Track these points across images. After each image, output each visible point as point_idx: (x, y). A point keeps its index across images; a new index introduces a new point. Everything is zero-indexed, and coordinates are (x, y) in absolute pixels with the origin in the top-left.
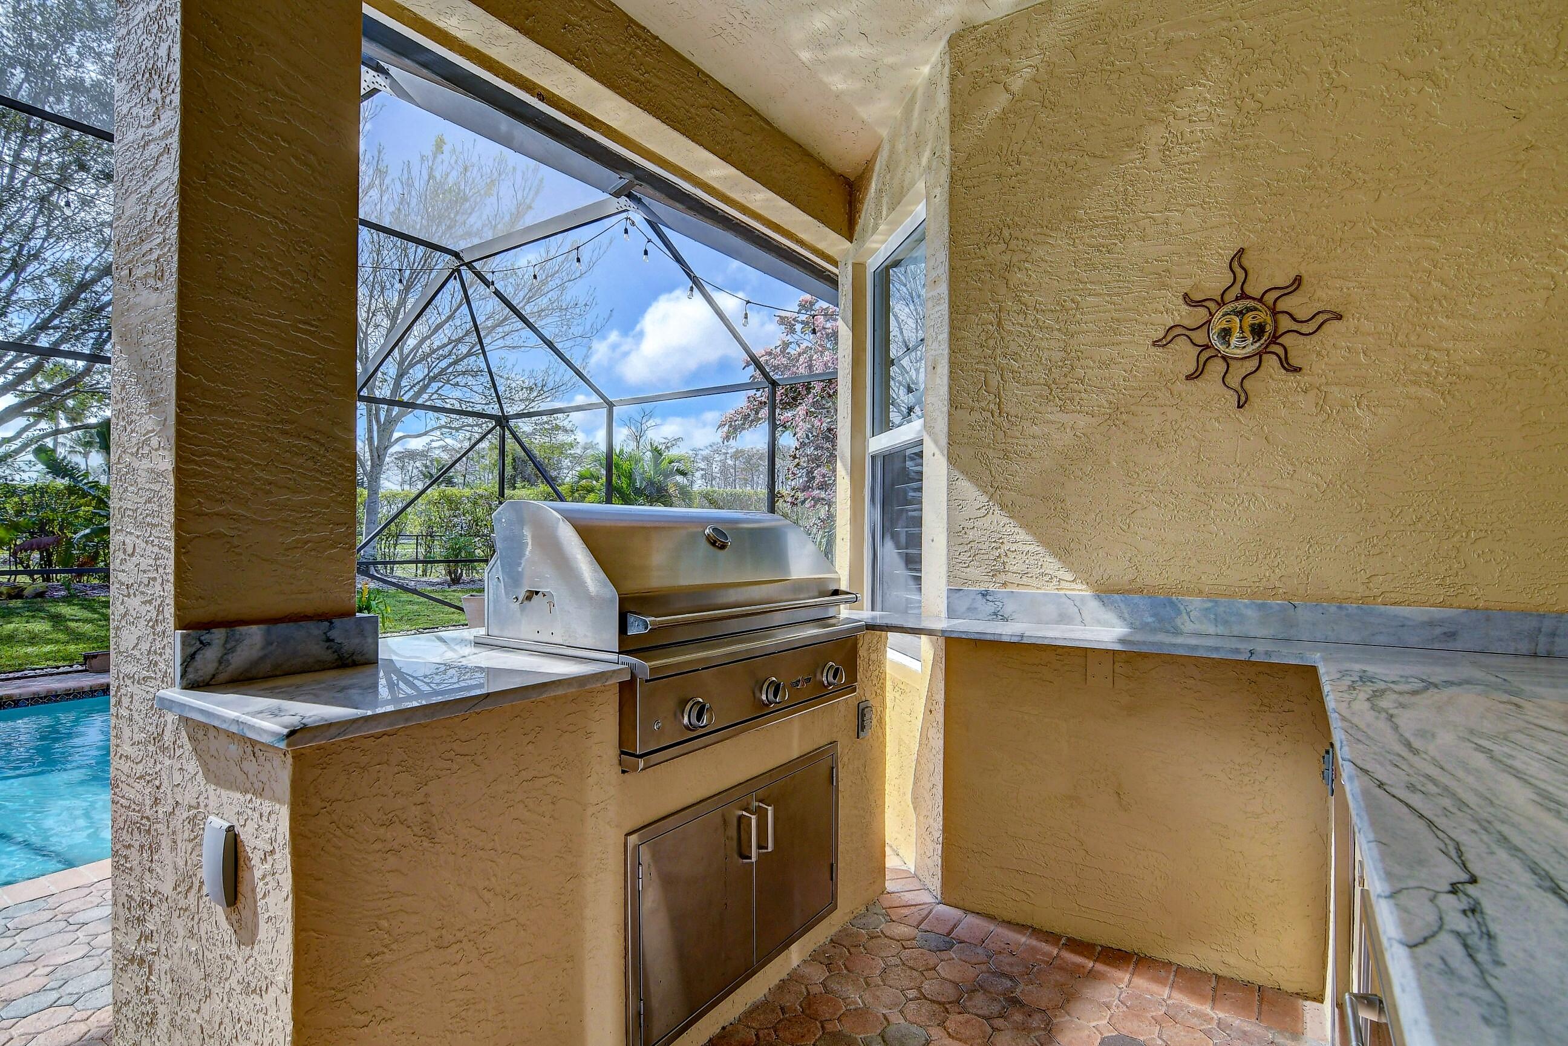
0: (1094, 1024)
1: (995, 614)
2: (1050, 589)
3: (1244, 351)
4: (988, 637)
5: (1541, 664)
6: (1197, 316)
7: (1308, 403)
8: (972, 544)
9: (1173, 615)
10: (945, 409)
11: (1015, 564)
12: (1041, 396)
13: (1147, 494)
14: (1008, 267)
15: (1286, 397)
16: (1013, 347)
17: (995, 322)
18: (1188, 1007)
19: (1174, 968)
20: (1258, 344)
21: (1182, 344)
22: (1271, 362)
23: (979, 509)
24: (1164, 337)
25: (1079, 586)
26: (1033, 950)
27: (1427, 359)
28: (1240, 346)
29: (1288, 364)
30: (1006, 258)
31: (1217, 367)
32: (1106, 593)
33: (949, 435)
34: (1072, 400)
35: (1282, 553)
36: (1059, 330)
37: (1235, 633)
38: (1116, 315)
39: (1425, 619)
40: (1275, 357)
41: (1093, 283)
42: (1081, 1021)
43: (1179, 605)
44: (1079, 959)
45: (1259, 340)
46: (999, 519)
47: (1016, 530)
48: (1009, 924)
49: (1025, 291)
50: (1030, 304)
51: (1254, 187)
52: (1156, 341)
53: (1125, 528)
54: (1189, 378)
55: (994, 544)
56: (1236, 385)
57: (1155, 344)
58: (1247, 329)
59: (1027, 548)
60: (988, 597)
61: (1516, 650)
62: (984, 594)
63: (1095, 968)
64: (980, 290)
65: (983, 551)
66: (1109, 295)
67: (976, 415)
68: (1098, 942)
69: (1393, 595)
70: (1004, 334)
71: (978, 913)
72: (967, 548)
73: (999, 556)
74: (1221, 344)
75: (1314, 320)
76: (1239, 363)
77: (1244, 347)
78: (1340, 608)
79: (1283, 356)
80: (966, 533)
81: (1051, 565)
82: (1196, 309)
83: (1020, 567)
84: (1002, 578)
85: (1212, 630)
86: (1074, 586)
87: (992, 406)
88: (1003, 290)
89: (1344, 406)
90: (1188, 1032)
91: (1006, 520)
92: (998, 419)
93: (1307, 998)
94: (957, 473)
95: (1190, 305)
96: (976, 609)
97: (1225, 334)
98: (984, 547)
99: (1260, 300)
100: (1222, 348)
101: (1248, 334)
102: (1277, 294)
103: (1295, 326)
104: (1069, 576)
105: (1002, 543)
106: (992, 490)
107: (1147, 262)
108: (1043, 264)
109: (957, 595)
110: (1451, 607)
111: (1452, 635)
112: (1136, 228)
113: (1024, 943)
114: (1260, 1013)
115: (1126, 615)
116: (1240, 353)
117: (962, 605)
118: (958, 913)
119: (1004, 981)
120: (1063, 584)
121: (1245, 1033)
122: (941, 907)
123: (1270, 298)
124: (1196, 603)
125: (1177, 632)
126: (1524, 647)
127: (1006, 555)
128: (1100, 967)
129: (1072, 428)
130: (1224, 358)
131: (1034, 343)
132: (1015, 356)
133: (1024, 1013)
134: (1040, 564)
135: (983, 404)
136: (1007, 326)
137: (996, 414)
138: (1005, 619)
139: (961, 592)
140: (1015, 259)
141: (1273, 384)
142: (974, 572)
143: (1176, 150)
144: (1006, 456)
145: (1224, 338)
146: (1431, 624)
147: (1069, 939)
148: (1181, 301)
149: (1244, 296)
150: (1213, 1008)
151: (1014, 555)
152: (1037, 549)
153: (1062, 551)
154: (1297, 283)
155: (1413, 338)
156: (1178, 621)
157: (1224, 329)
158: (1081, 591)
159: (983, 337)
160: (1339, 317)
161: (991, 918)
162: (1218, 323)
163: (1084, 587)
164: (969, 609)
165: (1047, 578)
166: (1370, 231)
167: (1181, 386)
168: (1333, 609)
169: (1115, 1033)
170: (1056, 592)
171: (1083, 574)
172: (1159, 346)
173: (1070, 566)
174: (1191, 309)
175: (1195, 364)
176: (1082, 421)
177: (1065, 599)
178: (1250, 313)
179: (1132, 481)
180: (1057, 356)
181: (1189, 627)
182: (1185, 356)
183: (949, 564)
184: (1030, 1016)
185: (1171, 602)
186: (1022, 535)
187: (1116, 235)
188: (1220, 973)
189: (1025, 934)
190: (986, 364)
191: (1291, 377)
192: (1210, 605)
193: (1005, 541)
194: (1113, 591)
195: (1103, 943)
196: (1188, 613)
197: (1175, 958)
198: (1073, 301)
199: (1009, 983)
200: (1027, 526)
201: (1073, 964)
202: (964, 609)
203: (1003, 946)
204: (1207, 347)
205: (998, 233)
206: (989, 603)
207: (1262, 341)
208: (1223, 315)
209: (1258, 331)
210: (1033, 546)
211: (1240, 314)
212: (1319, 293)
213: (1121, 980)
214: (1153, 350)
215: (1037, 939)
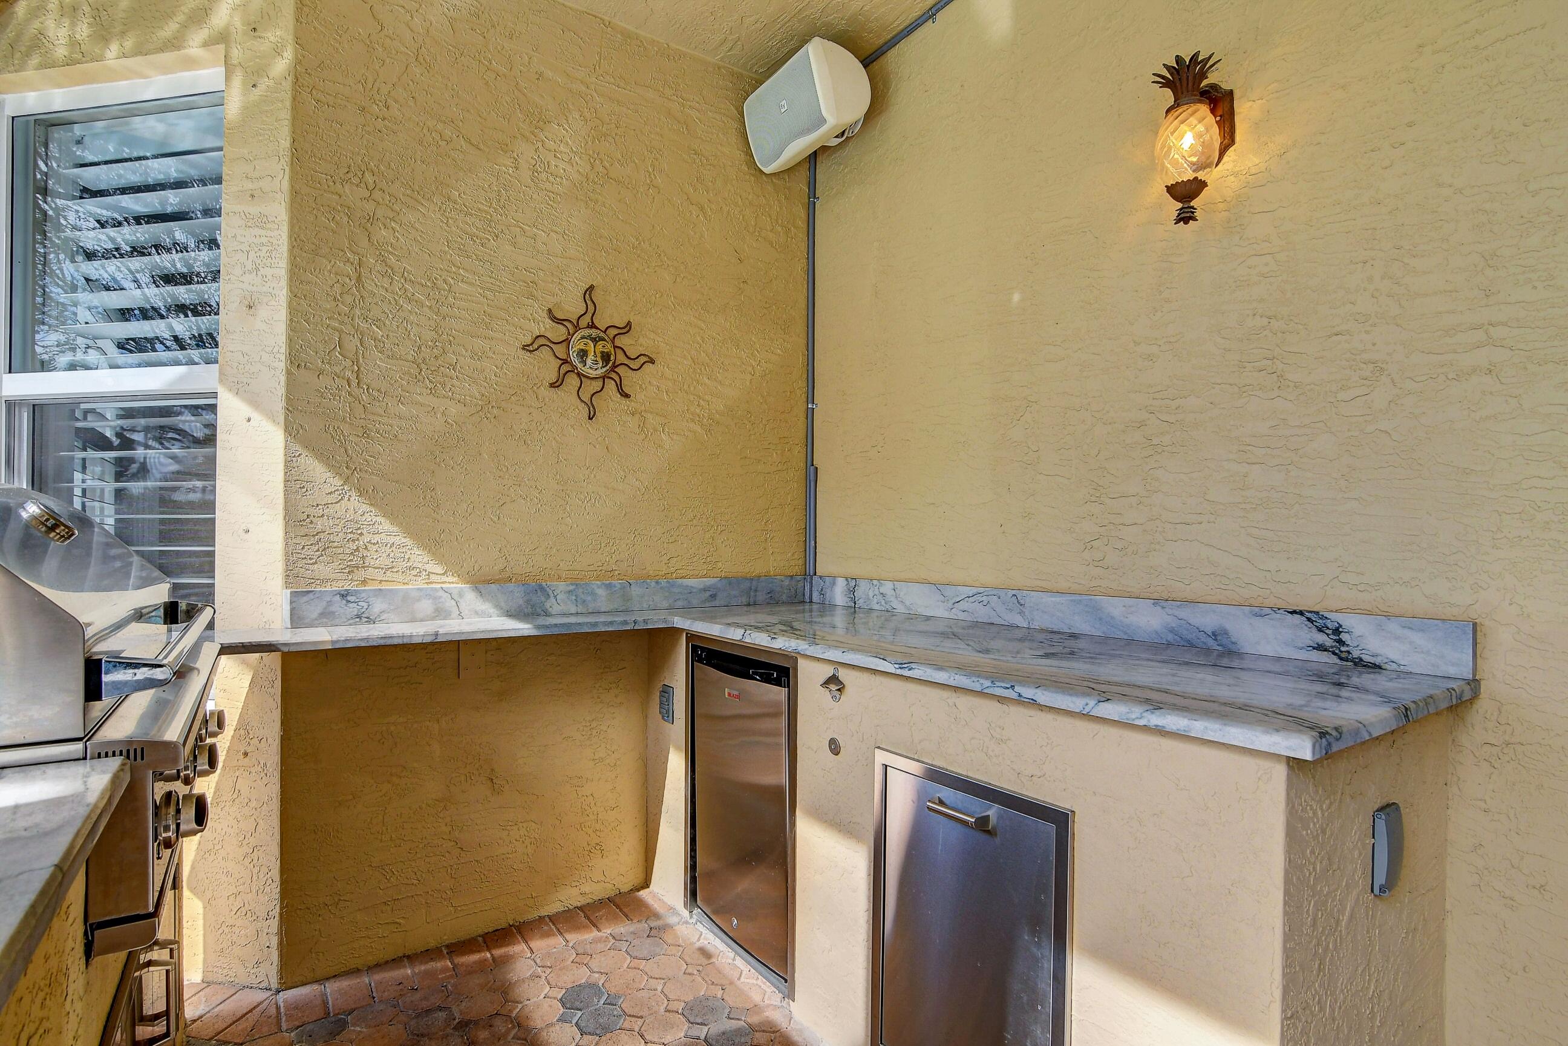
0: (543, 996)
1: (359, 617)
2: (420, 583)
3: (595, 373)
4: (396, 642)
5: (751, 609)
6: (559, 332)
7: (633, 423)
8: (322, 536)
9: (543, 599)
10: (282, 365)
11: (378, 558)
12: (410, 374)
13: (515, 487)
14: (371, 219)
15: (620, 416)
16: (375, 312)
17: (354, 276)
18: (586, 940)
19: (547, 919)
20: (605, 369)
21: (545, 352)
22: (611, 385)
23: (330, 493)
24: (532, 344)
25: (450, 579)
26: (428, 974)
27: (698, 405)
28: (592, 368)
29: (622, 390)
30: (370, 207)
31: (573, 381)
32: (481, 583)
33: (289, 400)
34: (444, 385)
35: (617, 542)
36: (430, 307)
37: (590, 611)
38: (489, 310)
39: (702, 586)
40: (613, 382)
41: (467, 271)
42: (532, 1001)
43: (548, 589)
44: (475, 957)
45: (606, 366)
46: (355, 505)
47: (379, 519)
48: (379, 966)
49: (391, 253)
50: (396, 269)
51: (601, 237)
52: (525, 346)
53: (496, 519)
54: (552, 385)
55: (350, 536)
56: (586, 399)
57: (525, 348)
58: (599, 355)
59: (391, 540)
60: (349, 598)
61: (742, 602)
62: (344, 595)
63: (496, 956)
64: (334, 232)
65: (336, 544)
66: (482, 288)
67: (326, 381)
68: (476, 934)
69: (681, 571)
70: (365, 294)
71: (335, 976)
72: (313, 540)
73: (357, 550)
74: (579, 362)
75: (638, 360)
76: (589, 381)
77: (596, 369)
78: (657, 583)
79: (619, 383)
80: (311, 522)
81: (419, 557)
82: (556, 325)
83: (384, 561)
84: (360, 574)
85: (573, 610)
86: (444, 578)
87: (348, 374)
88: (364, 243)
89: (655, 430)
90: (605, 956)
91: (365, 507)
92: (356, 390)
93: (638, 890)
94: (298, 448)
95: (554, 321)
96: (333, 613)
97: (583, 354)
98: (337, 539)
99: (605, 332)
100: (579, 366)
101: (599, 359)
102: (616, 331)
103: (626, 361)
104: (439, 569)
105: (361, 534)
106: (348, 472)
107: (517, 268)
108: (413, 231)
109: (305, 599)
110: (710, 577)
111: (713, 597)
112: (508, 232)
113: (414, 974)
114: (626, 916)
115: (503, 604)
116: (593, 373)
117: (313, 610)
118: (315, 987)
119: (436, 1015)
120: (433, 577)
121: (634, 933)
122: (283, 996)
123: (612, 332)
124: (561, 586)
125: (547, 614)
126: (744, 600)
127: (366, 548)
128: (498, 952)
129: (443, 414)
130: (579, 374)
131: (401, 313)
132: (377, 322)
133: (484, 1027)
134: (406, 557)
135: (337, 369)
136: (369, 286)
137: (354, 383)
138: (370, 621)
139: (311, 596)
140: (380, 213)
141: (611, 405)
142: (322, 570)
143: (544, 176)
144: (366, 434)
145: (582, 358)
146: (705, 590)
147: (447, 946)
148: (545, 314)
149: (592, 326)
150: (599, 930)
151: (375, 548)
152: (403, 540)
153: (432, 544)
154: (628, 328)
155: (692, 389)
156: (548, 605)
157: (582, 350)
158: (453, 584)
159: (337, 288)
160: (652, 361)
161: (356, 972)
162: (577, 344)
163: (455, 579)
164: (322, 615)
165: (414, 572)
166: (670, 302)
167: (545, 392)
168: (653, 584)
169: (564, 991)
170: (426, 586)
171: (453, 566)
172: (528, 350)
173: (440, 559)
174: (554, 324)
175: (556, 374)
176: (454, 409)
177: (441, 593)
178: (601, 342)
179: (501, 474)
180: (429, 335)
181: (556, 609)
182: (547, 366)
183: (287, 561)
184: (491, 1026)
185: (542, 588)
186: (386, 525)
187: (489, 231)
188: (579, 904)
189: (405, 967)
190: (342, 323)
191: (624, 401)
192: (572, 588)
193: (364, 532)
194: (489, 582)
195: (480, 932)
196: (555, 597)
197: (544, 912)
198: (445, 281)
199: (442, 1015)
200: (391, 516)
201: (475, 962)
202: (315, 615)
203: (397, 988)
204: (565, 362)
205: (360, 174)
206: (351, 605)
207: (608, 367)
208: (582, 338)
209: (606, 357)
210: (398, 538)
211: (595, 340)
212: (641, 340)
213: (523, 951)
214: (521, 353)
215: (421, 963)
